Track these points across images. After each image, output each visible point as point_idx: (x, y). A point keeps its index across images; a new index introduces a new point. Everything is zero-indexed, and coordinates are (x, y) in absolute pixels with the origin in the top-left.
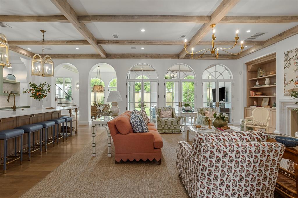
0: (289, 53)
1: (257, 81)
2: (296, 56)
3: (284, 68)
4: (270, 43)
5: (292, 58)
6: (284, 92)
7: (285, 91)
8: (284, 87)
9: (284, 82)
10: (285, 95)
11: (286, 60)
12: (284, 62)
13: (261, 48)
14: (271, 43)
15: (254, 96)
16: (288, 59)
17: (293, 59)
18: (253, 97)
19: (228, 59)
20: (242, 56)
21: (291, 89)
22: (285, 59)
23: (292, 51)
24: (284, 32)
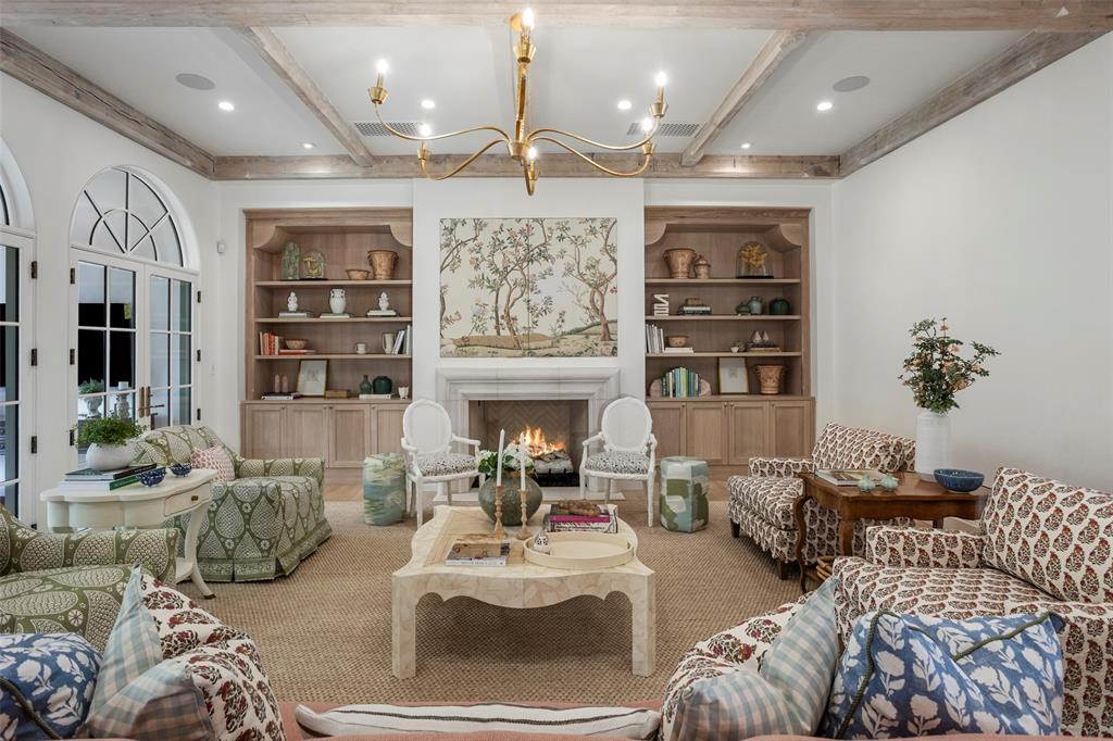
0: (456, 225)
1: (293, 294)
2: (475, 239)
3: (442, 269)
4: (398, 172)
5: (464, 243)
6: (442, 346)
7: (444, 342)
8: (442, 328)
9: (442, 314)
10: (443, 356)
11: (447, 245)
12: (441, 249)
13: (358, 175)
14: (403, 172)
15: (280, 354)
16: (454, 244)
17: (467, 247)
18: (270, 357)
19: (189, 163)
20: (253, 176)
21: (463, 338)
22: (443, 241)
23: (464, 223)
24: (448, 156)
